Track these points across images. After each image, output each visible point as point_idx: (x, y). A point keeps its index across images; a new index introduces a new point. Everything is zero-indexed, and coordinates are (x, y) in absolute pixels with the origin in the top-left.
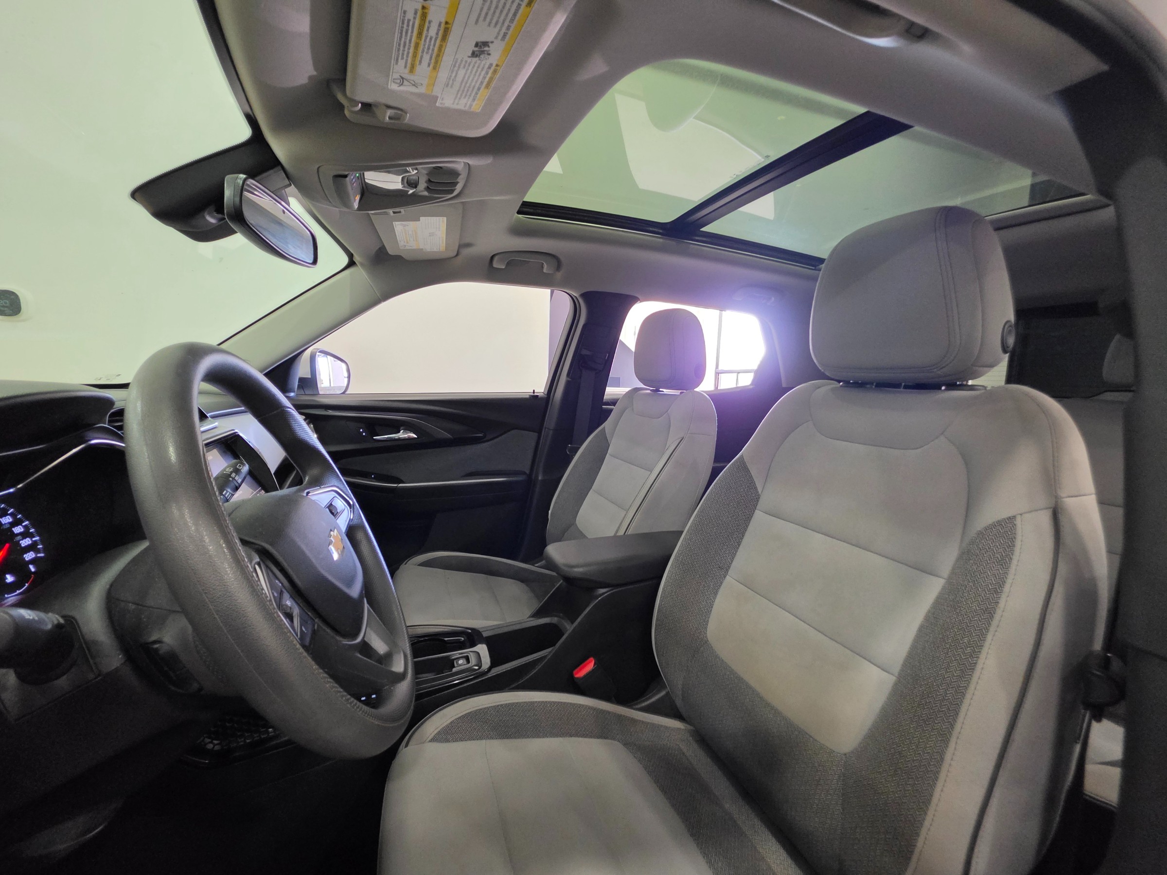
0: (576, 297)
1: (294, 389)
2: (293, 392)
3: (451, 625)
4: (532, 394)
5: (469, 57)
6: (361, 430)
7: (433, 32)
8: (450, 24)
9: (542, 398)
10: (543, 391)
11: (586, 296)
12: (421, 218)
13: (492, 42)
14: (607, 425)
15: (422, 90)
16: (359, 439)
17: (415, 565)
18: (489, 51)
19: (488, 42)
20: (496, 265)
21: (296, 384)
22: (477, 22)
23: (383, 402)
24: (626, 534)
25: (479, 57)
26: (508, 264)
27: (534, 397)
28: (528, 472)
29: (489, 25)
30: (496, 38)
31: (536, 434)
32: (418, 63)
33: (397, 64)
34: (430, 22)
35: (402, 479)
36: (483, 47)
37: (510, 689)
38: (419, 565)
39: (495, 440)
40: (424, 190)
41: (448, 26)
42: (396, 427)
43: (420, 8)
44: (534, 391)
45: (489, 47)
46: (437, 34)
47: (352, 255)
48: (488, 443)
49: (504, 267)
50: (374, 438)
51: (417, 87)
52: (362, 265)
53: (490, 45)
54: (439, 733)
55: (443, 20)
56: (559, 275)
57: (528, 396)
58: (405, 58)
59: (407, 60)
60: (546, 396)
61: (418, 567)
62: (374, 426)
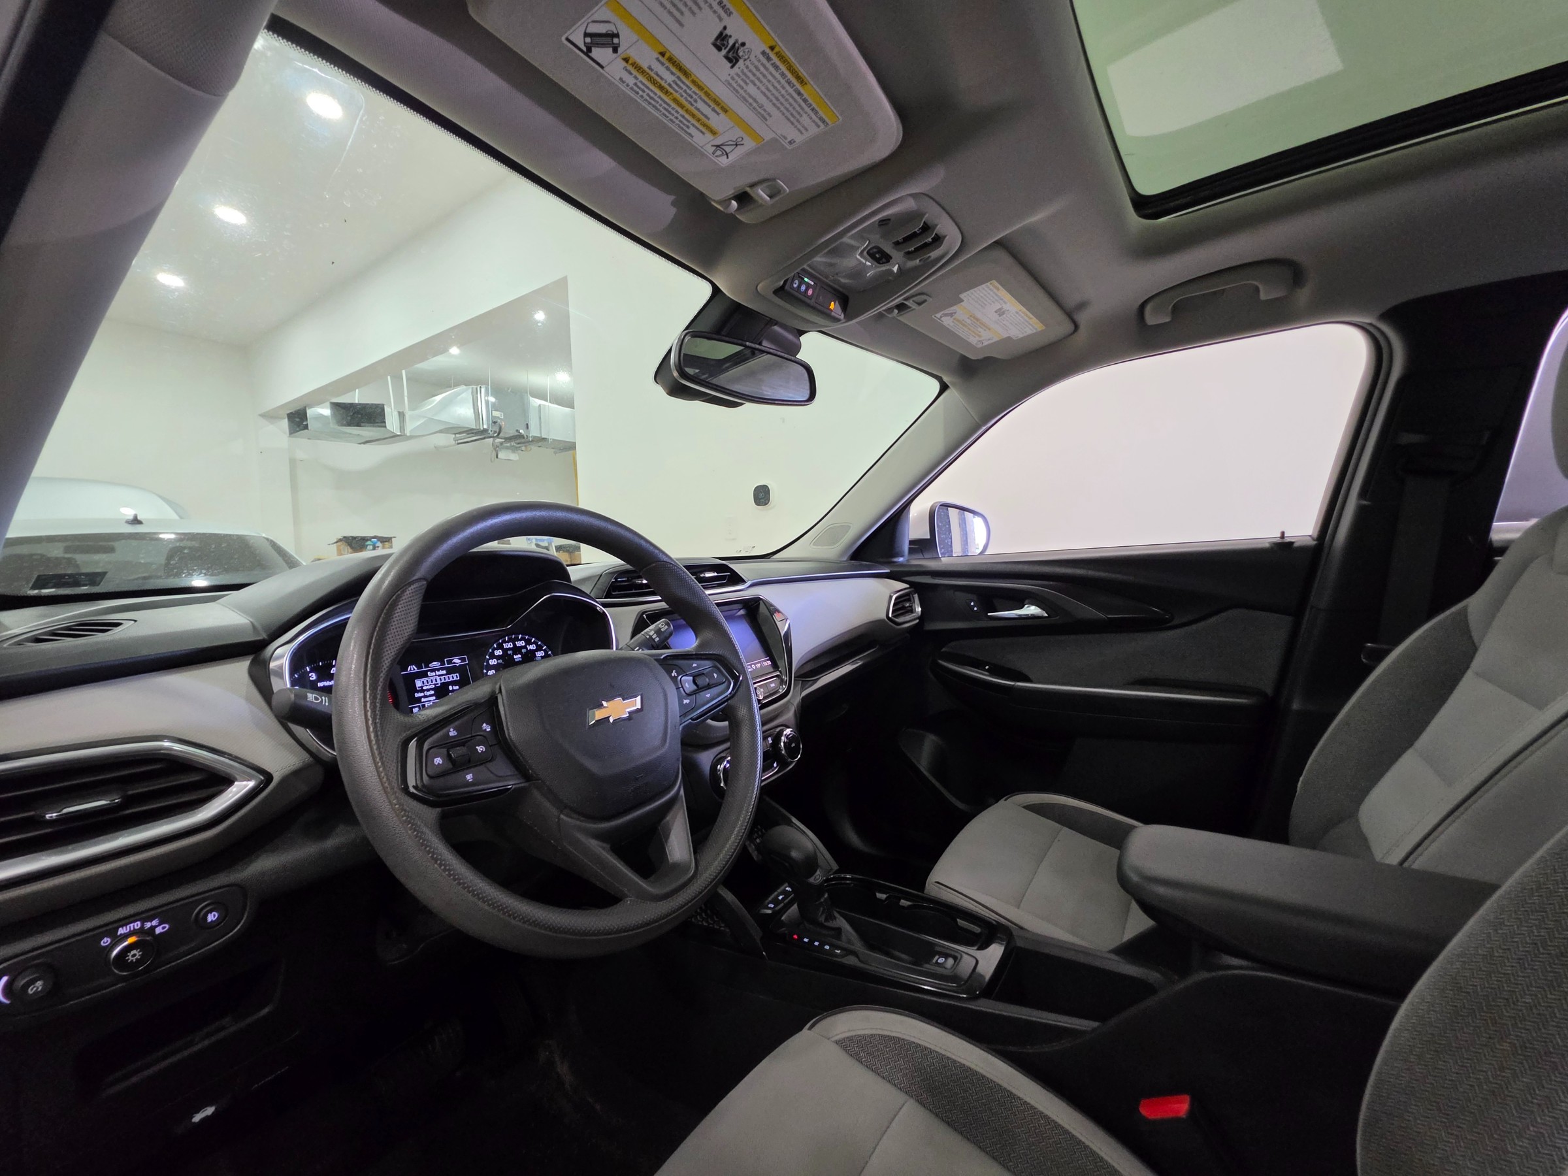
0: (1371, 324)
1: (904, 552)
2: (901, 557)
3: (992, 908)
4: (1280, 541)
5: (732, 67)
6: (972, 604)
7: (670, 78)
8: (666, 52)
9: (1303, 549)
10: (1310, 534)
11: (1393, 315)
12: (962, 296)
13: (725, 28)
14: (1475, 604)
15: (749, 144)
16: (969, 615)
17: (1019, 805)
18: (736, 41)
19: (721, 34)
20: (1151, 319)
21: (906, 547)
22: (681, 24)
23: (999, 565)
24: (1406, 865)
25: (740, 58)
26: (1175, 309)
27: (1284, 547)
28: (1269, 691)
29: (693, 13)
30: (721, 19)
31: (1286, 621)
32: (707, 120)
33: (692, 137)
34: (650, 68)
35: (1030, 677)
36: (725, 43)
37: (990, 1049)
38: (1024, 807)
39: (1194, 627)
40: (904, 259)
41: (667, 55)
42: (1019, 599)
43: (624, 64)
44: (1283, 533)
45: (730, 36)
46: (672, 73)
47: (941, 377)
48: (1178, 631)
49: (1167, 320)
50: (989, 614)
51: (743, 144)
52: (954, 384)
53: (728, 32)
54: (851, 1039)
55: (656, 55)
56: (1304, 295)
57: (1267, 545)
58: (689, 125)
59: (693, 125)
60: (1315, 543)
61: (1023, 809)
62: (991, 599)
